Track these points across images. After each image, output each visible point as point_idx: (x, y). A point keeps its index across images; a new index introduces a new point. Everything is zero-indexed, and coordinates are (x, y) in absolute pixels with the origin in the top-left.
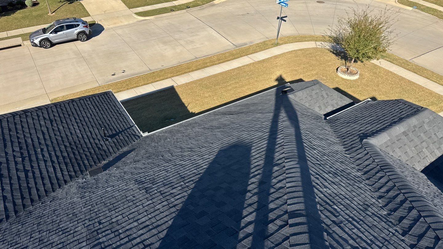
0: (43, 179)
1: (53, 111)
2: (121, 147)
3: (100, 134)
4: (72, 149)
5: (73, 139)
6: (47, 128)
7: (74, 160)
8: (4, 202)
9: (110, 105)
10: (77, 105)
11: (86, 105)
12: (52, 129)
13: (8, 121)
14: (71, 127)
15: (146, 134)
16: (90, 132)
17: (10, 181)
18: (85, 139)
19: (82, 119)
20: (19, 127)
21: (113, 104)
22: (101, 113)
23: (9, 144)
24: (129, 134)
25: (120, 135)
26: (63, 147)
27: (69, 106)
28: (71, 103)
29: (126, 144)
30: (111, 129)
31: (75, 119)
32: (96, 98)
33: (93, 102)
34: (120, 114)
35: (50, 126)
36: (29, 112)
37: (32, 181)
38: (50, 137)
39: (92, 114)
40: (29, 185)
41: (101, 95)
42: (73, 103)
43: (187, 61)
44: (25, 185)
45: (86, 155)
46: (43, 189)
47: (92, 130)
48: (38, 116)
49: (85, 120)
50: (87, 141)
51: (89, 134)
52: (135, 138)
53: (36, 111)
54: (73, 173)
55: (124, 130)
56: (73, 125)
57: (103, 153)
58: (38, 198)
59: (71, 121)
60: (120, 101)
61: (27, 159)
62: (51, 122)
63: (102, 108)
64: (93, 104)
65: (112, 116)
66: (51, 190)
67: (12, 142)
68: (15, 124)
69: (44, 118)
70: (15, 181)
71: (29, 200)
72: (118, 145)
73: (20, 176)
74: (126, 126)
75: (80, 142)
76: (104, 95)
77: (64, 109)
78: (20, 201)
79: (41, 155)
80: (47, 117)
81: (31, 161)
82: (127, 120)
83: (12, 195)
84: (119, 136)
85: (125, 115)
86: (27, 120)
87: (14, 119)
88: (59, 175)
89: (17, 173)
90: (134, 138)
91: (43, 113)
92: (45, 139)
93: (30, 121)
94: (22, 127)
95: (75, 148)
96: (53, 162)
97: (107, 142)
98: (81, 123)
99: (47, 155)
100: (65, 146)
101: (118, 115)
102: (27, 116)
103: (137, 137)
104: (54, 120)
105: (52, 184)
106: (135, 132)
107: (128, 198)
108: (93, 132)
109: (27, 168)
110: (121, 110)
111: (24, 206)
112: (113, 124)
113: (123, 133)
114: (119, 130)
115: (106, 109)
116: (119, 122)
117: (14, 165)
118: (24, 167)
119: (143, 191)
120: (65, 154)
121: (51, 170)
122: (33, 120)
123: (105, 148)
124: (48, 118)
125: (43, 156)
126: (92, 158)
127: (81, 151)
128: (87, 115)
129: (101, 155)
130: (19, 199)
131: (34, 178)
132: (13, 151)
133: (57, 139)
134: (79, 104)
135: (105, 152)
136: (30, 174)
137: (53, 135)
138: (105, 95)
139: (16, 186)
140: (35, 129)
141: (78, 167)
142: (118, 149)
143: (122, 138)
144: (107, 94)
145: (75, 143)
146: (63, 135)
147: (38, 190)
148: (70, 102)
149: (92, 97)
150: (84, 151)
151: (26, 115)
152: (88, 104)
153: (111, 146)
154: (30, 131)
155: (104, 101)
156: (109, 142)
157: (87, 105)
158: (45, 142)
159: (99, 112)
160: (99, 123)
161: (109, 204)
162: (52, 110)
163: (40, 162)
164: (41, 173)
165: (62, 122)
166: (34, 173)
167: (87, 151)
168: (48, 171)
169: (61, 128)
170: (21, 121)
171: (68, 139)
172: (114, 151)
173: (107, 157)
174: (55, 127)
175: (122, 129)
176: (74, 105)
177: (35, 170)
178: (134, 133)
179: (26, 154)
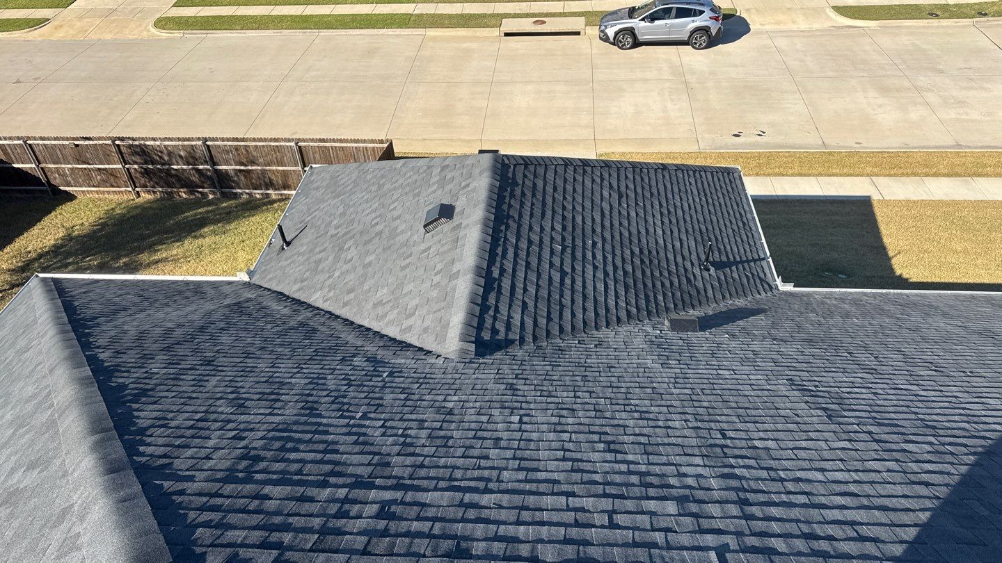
0: (585, 297)
1: (626, 177)
2: (731, 295)
3: (698, 254)
4: (642, 262)
5: (648, 244)
6: (611, 206)
7: (640, 286)
8: (523, 313)
9: (730, 198)
10: (670, 178)
11: (685, 185)
12: (617, 211)
13: (556, 171)
14: (650, 219)
15: (789, 287)
16: (681, 240)
17: (538, 280)
18: (668, 252)
19: (672, 210)
20: (569, 188)
21: (735, 199)
22: (709, 210)
23: (549, 213)
24: (752, 273)
25: (734, 268)
26: (628, 252)
27: (656, 176)
28: (660, 171)
29: (740, 292)
30: (719, 249)
31: (661, 206)
32: (706, 176)
33: (699, 181)
34: (744, 223)
35: (616, 205)
36: (590, 166)
37: (568, 293)
38: (612, 225)
39: (692, 206)
40: (563, 300)
41: (717, 172)
42: (665, 173)
43: (929, 148)
44: (557, 297)
45: (663, 285)
46: (582, 317)
47: (684, 238)
48: (602, 180)
49: (676, 214)
50: (671, 257)
51: (678, 244)
52: (763, 286)
53: (601, 167)
54: (634, 310)
55: (745, 262)
56: (654, 216)
57: (694, 293)
58: (570, 330)
59: (652, 207)
60: (751, 196)
61: (569, 251)
62: (620, 196)
63: (713, 200)
64: (700, 185)
65: (728, 224)
66: (593, 324)
67: (554, 211)
68: (565, 180)
69: (611, 187)
70: (544, 283)
71: (557, 328)
72: (725, 288)
73: (554, 277)
74: (749, 254)
75: (658, 253)
76: (723, 173)
77: (646, 180)
78: (545, 321)
79: (591, 254)
80: (615, 184)
81: (574, 258)
82: (755, 242)
83: (536, 306)
84: (731, 271)
85: (754, 229)
86: (583, 180)
87: (565, 171)
88: (612, 303)
89: (550, 271)
90: (759, 286)
91: (610, 175)
92: (603, 226)
93: (588, 183)
94: (574, 190)
95: (648, 262)
96: (606, 274)
97: (706, 274)
98: (669, 219)
99: (599, 257)
100: (632, 253)
101: (741, 224)
102: (585, 172)
103: (766, 286)
104: (625, 196)
105: (597, 314)
106: (765, 275)
107: (782, 412)
108: (685, 244)
109: (565, 269)
110: (749, 216)
111: (548, 332)
112: (726, 240)
113: (740, 266)
114: (734, 258)
115: (720, 204)
116: (739, 240)
117: (549, 255)
118: (562, 264)
119: (820, 412)
120: (629, 268)
121: (601, 287)
122: (592, 183)
123: (700, 285)
124: (616, 188)
125: (594, 256)
126: (673, 294)
127: (657, 274)
128: (682, 205)
129: (690, 295)
130: (544, 317)
131: (573, 291)
132: (553, 229)
133: (621, 234)
134: (674, 179)
135: (698, 292)
136: (568, 281)
137: (616, 224)
138: (725, 174)
139: (544, 293)
140: (592, 200)
141: (644, 302)
142: (724, 297)
143: (735, 275)
144: (728, 174)
145: (650, 252)
146: (634, 231)
147: (573, 315)
148: (659, 168)
149: (700, 172)
150: (661, 274)
151: (584, 169)
152: (690, 184)
153: (712, 285)
154: (583, 202)
155: (721, 187)
156: (710, 275)
157: (688, 184)
158: (602, 231)
159: (705, 206)
160: (700, 229)
161: (734, 405)
162: (626, 175)
163: (587, 265)
164: (584, 287)
165: (637, 204)
166: (573, 281)
167: (665, 277)
168: (595, 288)
169: (633, 214)
170: (575, 179)
171: (639, 241)
172: (715, 296)
173: (700, 305)
174: (623, 208)
175: (740, 258)
176: (664, 177)
177: (576, 277)
178: (762, 275)
179: (569, 242)
